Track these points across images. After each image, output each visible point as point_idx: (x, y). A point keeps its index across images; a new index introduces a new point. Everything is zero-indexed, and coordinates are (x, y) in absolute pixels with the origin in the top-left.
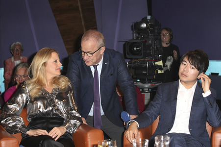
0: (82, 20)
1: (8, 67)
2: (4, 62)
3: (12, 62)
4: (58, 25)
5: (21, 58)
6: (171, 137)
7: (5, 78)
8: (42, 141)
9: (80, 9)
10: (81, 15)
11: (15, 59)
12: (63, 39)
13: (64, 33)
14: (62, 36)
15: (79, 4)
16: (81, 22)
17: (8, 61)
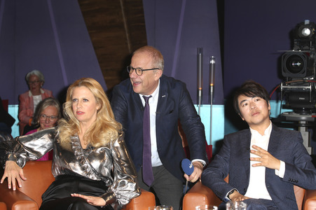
0: (128, 42)
1: (24, 104)
2: (19, 97)
3: (29, 98)
4: (95, 48)
5: (43, 92)
6: (248, 204)
7: (19, 120)
8: (72, 205)
9: (126, 26)
10: (127, 35)
11: (34, 94)
12: (101, 67)
13: (103, 60)
14: (100, 62)
15: (124, 20)
16: (127, 44)
17: (23, 96)
